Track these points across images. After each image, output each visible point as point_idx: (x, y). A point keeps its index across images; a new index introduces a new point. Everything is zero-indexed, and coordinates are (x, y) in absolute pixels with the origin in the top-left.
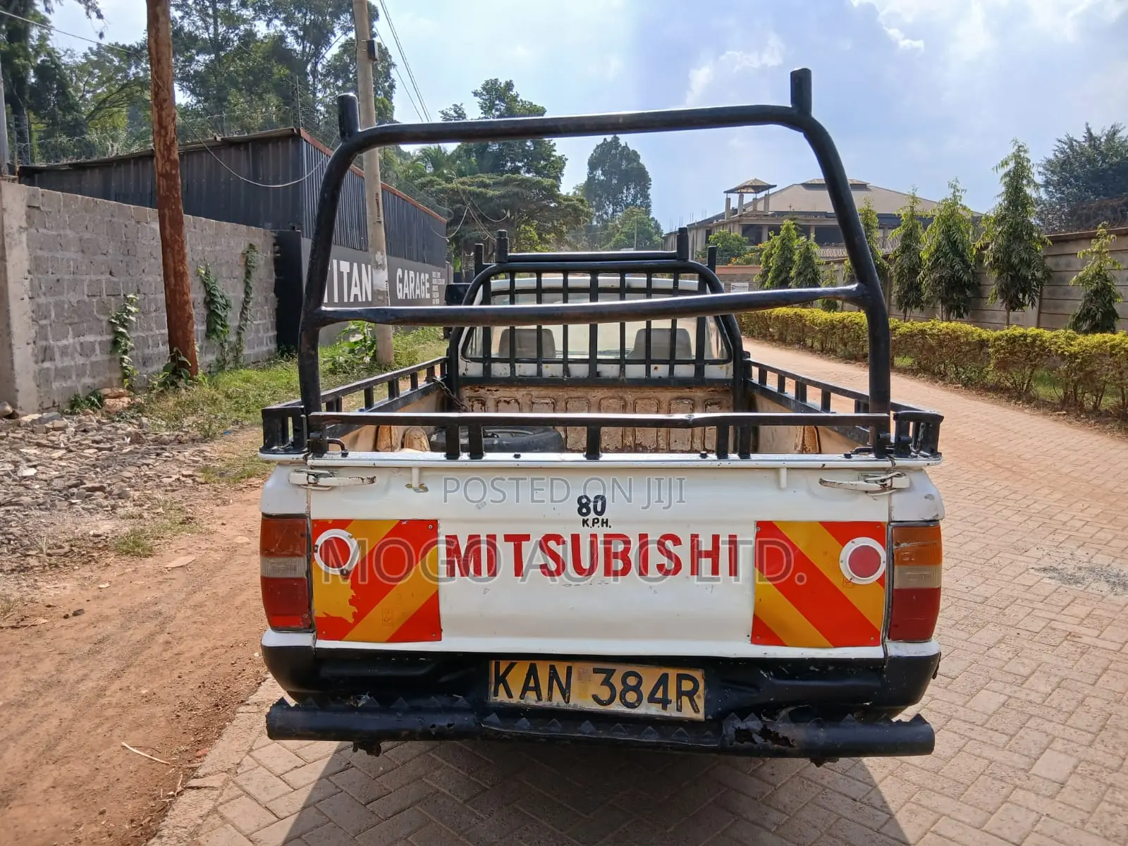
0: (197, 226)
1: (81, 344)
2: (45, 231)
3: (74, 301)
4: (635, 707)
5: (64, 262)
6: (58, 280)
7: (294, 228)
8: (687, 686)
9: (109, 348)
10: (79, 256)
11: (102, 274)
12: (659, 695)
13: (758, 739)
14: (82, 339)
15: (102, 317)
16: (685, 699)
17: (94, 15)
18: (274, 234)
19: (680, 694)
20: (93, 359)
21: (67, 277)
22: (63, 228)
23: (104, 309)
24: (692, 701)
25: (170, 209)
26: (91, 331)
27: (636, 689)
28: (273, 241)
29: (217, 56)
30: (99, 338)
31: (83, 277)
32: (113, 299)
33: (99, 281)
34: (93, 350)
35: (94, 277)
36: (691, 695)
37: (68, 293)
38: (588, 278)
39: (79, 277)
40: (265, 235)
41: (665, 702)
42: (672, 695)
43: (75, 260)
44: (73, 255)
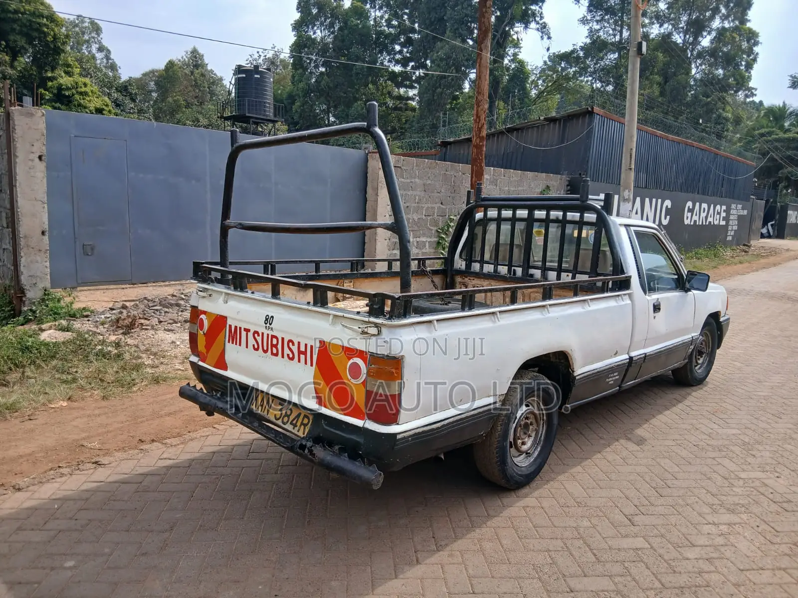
0: (506, 175)
1: (418, 242)
2: (403, 180)
3: (416, 219)
4: (285, 424)
5: (413, 197)
6: (408, 207)
7: (580, 174)
8: (306, 421)
9: (435, 245)
10: (423, 194)
11: (436, 203)
12: (294, 422)
13: (306, 451)
14: (418, 239)
15: (432, 228)
16: (302, 426)
17: (545, 37)
18: (568, 179)
19: (302, 424)
20: (424, 251)
21: (413, 205)
22: (415, 178)
23: (435, 223)
24: (304, 429)
25: (477, 166)
26: (424, 235)
27: (288, 416)
28: (567, 183)
29: (619, 54)
30: (429, 240)
31: (423, 206)
32: (441, 218)
33: (433, 208)
34: (425, 246)
35: (430, 205)
36: (305, 425)
37: (413, 214)
38: (545, 213)
39: (420, 205)
40: (561, 179)
41: (295, 426)
42: (299, 424)
43: (419, 196)
44: (419, 193)
